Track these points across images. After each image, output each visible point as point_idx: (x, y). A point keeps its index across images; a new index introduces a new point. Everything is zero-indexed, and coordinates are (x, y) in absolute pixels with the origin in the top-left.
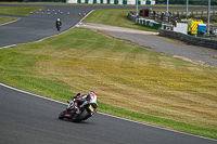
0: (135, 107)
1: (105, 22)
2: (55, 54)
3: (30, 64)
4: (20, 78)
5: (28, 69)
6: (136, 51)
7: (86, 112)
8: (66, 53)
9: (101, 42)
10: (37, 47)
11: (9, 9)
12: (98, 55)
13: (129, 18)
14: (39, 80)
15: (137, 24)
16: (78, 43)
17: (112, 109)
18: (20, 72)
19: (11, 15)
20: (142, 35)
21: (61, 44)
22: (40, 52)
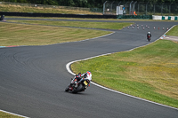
2: (143, 61)
3: (122, 69)
4: (114, 81)
5: (120, 73)
7: (81, 86)
8: (152, 61)
10: (128, 55)
16: (162, 52)
18: (114, 76)
21: (148, 53)
22: (130, 59)
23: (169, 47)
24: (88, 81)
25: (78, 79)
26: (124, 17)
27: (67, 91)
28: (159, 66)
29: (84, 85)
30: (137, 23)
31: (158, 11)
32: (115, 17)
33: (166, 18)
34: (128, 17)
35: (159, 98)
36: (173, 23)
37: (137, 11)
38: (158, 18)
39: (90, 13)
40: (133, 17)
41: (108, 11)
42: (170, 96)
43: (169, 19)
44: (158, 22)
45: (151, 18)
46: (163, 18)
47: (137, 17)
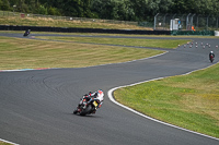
2: (203, 87)
3: (177, 98)
4: (166, 111)
5: (174, 102)
7: (90, 107)
8: (213, 87)
10: (184, 80)
11: (157, 41)
14: (186, 113)
18: (167, 105)
19: (159, 48)
21: (208, 77)
22: (187, 85)
24: (98, 102)
25: (88, 99)
26: (180, 32)
29: (93, 106)
32: (169, 33)
37: (195, 25)
39: (138, 28)
40: (191, 33)
41: (160, 26)
45: (213, 34)
47: (196, 33)
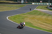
0: (48, 29)
1: (41, 9)
2: (29, 16)
5: (23, 20)
6: (49, 16)
8: (32, 16)
9: (40, 13)
10: (25, 14)
11: (18, 5)
12: (39, 16)
13: (47, 8)
14: (25, 22)
15: (49, 9)
16: (35, 14)
17: (43, 29)
18: (21, 20)
19: (19, 7)
20: (50, 12)
21: (31, 14)
22: (26, 16)
23: (37, 12)
26: (24, 3)
27: (17, 28)
28: (34, 17)
30: (28, 5)
31: (34, 2)
32: (21, 3)
33: (36, 4)
34: (25, 3)
35: (34, 27)
36: (38, 5)
37: (27, 2)
38: (33, 4)
39: (14, 2)
40: (26, 3)
41: (19, 2)
42: (37, 26)
43: (37, 4)
44: (33, 5)
45: (32, 4)
46: (35, 4)
47: (27, 3)
